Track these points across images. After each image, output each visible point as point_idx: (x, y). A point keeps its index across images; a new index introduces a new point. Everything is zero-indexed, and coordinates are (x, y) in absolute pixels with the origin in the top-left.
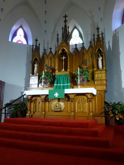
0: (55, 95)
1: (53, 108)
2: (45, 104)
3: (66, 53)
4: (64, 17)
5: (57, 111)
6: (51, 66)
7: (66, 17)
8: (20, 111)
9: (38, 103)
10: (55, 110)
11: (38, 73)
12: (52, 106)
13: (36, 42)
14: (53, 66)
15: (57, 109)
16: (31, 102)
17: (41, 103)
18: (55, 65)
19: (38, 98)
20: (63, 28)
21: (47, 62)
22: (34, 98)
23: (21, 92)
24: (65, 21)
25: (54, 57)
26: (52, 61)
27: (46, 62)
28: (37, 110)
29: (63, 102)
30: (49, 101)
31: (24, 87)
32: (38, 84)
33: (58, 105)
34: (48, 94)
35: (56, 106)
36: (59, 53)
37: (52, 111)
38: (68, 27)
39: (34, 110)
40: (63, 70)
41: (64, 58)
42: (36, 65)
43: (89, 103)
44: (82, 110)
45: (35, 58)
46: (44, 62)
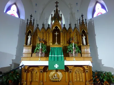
0: (55, 66)
1: (51, 78)
2: (43, 74)
3: (59, 30)
4: (55, 3)
5: (56, 81)
6: (43, 39)
7: (58, 4)
8: (12, 80)
9: (35, 72)
10: (54, 80)
11: (32, 44)
12: (50, 76)
13: (31, 17)
14: (45, 39)
15: (55, 79)
16: (28, 72)
17: (38, 73)
18: (46, 38)
19: (36, 68)
20: (54, 11)
21: (40, 35)
22: (31, 68)
23: (12, 60)
24: (57, 6)
25: (46, 32)
26: (44, 35)
27: (38, 35)
28: (34, 80)
29: (61, 72)
30: (47, 71)
31: (15, 54)
32: (32, 54)
33: (56, 75)
34: (48, 65)
35: (54, 76)
36: (53, 29)
37: (50, 81)
38: (59, 11)
39: (31, 80)
40: (56, 43)
41: (56, 34)
42: (29, 37)
43: (85, 74)
44: (78, 79)
45: (29, 31)
46: (37, 35)
